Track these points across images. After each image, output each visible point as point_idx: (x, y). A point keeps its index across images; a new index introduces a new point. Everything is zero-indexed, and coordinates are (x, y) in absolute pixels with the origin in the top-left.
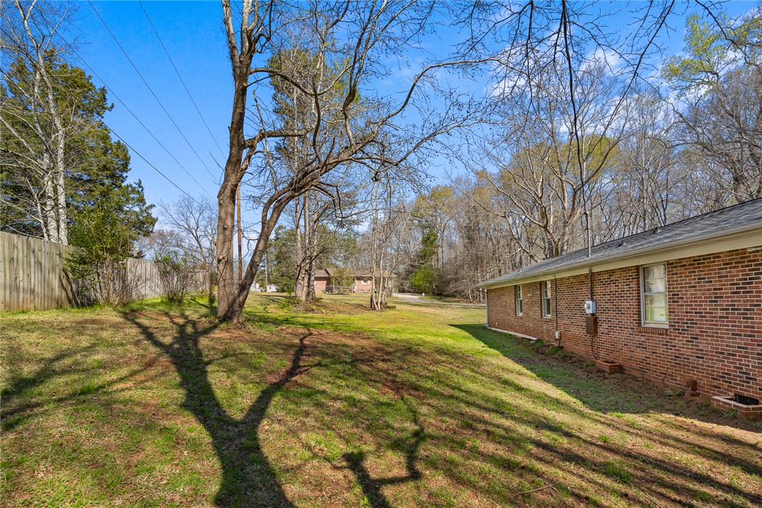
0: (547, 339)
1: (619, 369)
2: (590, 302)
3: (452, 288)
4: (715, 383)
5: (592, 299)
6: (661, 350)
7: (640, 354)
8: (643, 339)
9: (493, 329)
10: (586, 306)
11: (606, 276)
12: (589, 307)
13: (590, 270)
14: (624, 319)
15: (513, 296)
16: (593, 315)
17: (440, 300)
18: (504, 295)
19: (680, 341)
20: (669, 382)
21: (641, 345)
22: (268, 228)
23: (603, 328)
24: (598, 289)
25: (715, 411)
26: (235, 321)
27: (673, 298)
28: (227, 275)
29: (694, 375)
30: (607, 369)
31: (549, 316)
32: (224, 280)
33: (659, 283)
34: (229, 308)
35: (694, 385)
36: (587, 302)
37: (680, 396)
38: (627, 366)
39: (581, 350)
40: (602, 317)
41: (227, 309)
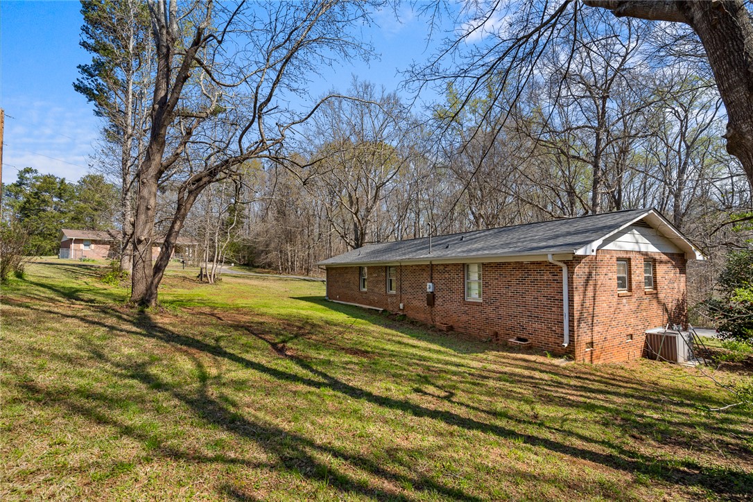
0: (392, 309)
1: (451, 328)
2: (431, 284)
3: (262, 259)
4: (507, 332)
5: (431, 282)
6: (477, 315)
7: (464, 318)
8: (466, 308)
9: (334, 301)
10: (428, 287)
11: (442, 267)
12: (429, 287)
13: (431, 262)
14: (454, 296)
15: (358, 275)
16: (432, 292)
17: (250, 270)
18: (347, 273)
19: (489, 310)
20: (482, 334)
21: (465, 313)
22: (185, 210)
23: (438, 302)
24: (436, 276)
25: (511, 348)
26: (153, 304)
27: (485, 285)
28: (148, 256)
29: (496, 329)
30: (445, 329)
31: (394, 292)
32: (144, 262)
33: (474, 275)
34: (147, 290)
35: (496, 334)
36: (428, 284)
37: (491, 341)
38: (455, 326)
39: (421, 317)
40: (438, 294)
41: (145, 292)
